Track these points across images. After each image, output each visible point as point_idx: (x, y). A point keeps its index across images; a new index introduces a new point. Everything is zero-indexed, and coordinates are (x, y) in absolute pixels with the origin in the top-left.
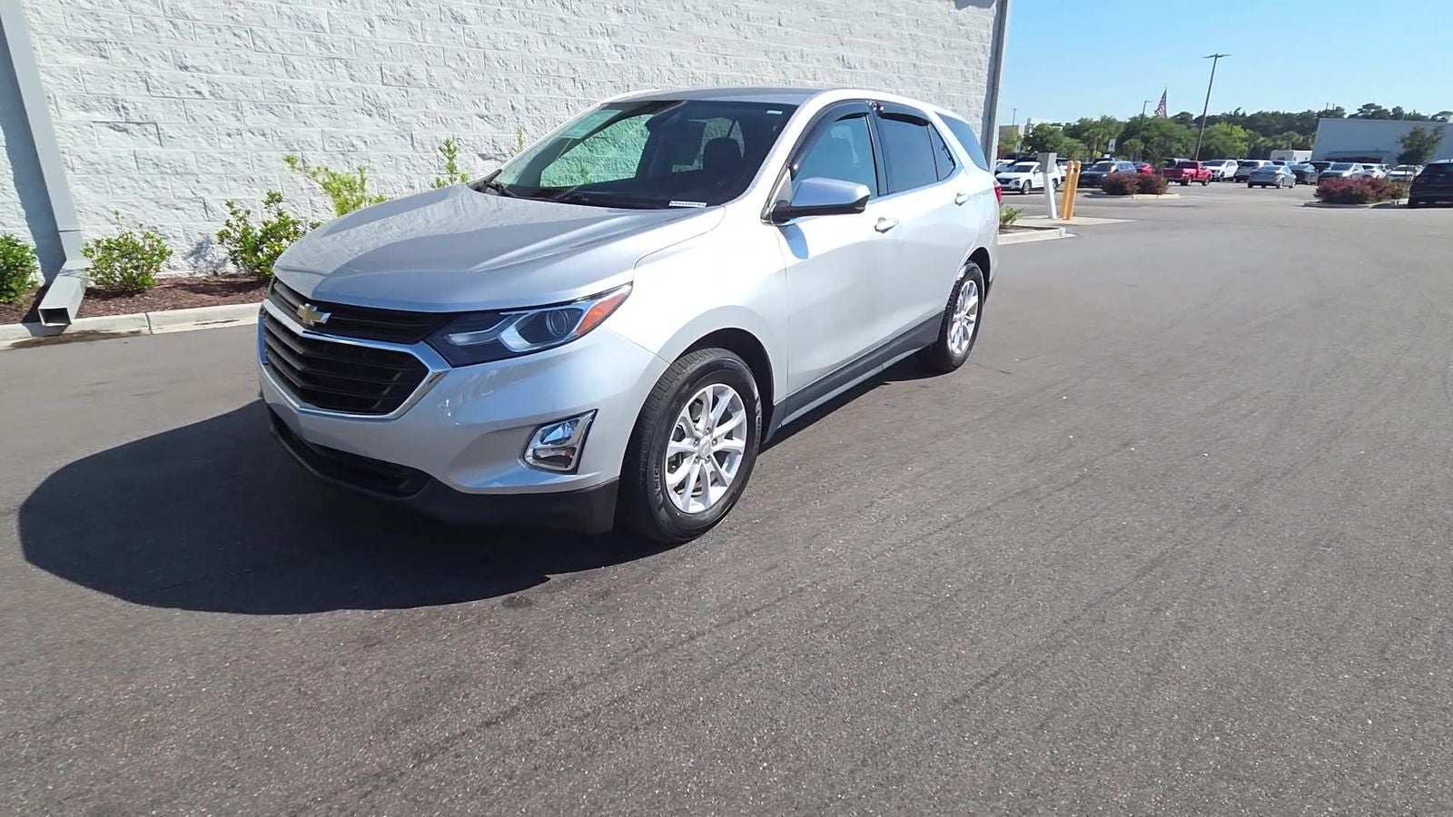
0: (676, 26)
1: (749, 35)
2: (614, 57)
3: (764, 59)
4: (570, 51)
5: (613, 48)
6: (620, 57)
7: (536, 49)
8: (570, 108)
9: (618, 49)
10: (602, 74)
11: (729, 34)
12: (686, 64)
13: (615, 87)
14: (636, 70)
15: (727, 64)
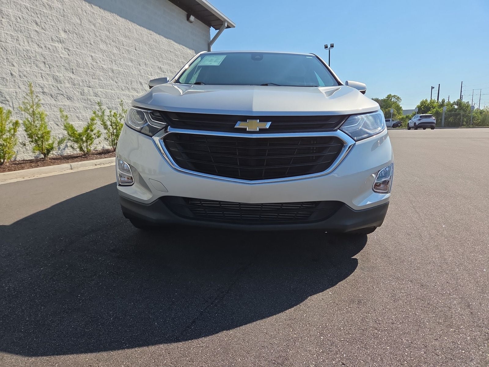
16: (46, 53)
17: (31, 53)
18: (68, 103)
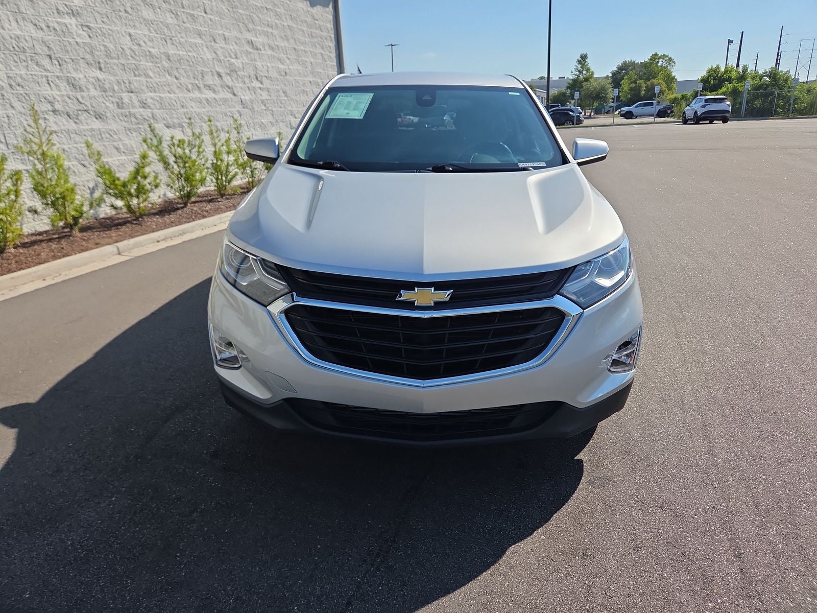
0: (129, 10)
1: (185, 20)
2: (82, 36)
3: (198, 41)
4: (42, 29)
5: (80, 27)
6: (87, 37)
7: (9, 27)
8: (51, 84)
9: (85, 29)
10: (73, 50)
11: (170, 19)
12: (143, 44)
13: (87, 63)
14: (102, 48)
15: (173, 44)
16: (50, 37)
17: (24, 41)
18: (97, 124)
